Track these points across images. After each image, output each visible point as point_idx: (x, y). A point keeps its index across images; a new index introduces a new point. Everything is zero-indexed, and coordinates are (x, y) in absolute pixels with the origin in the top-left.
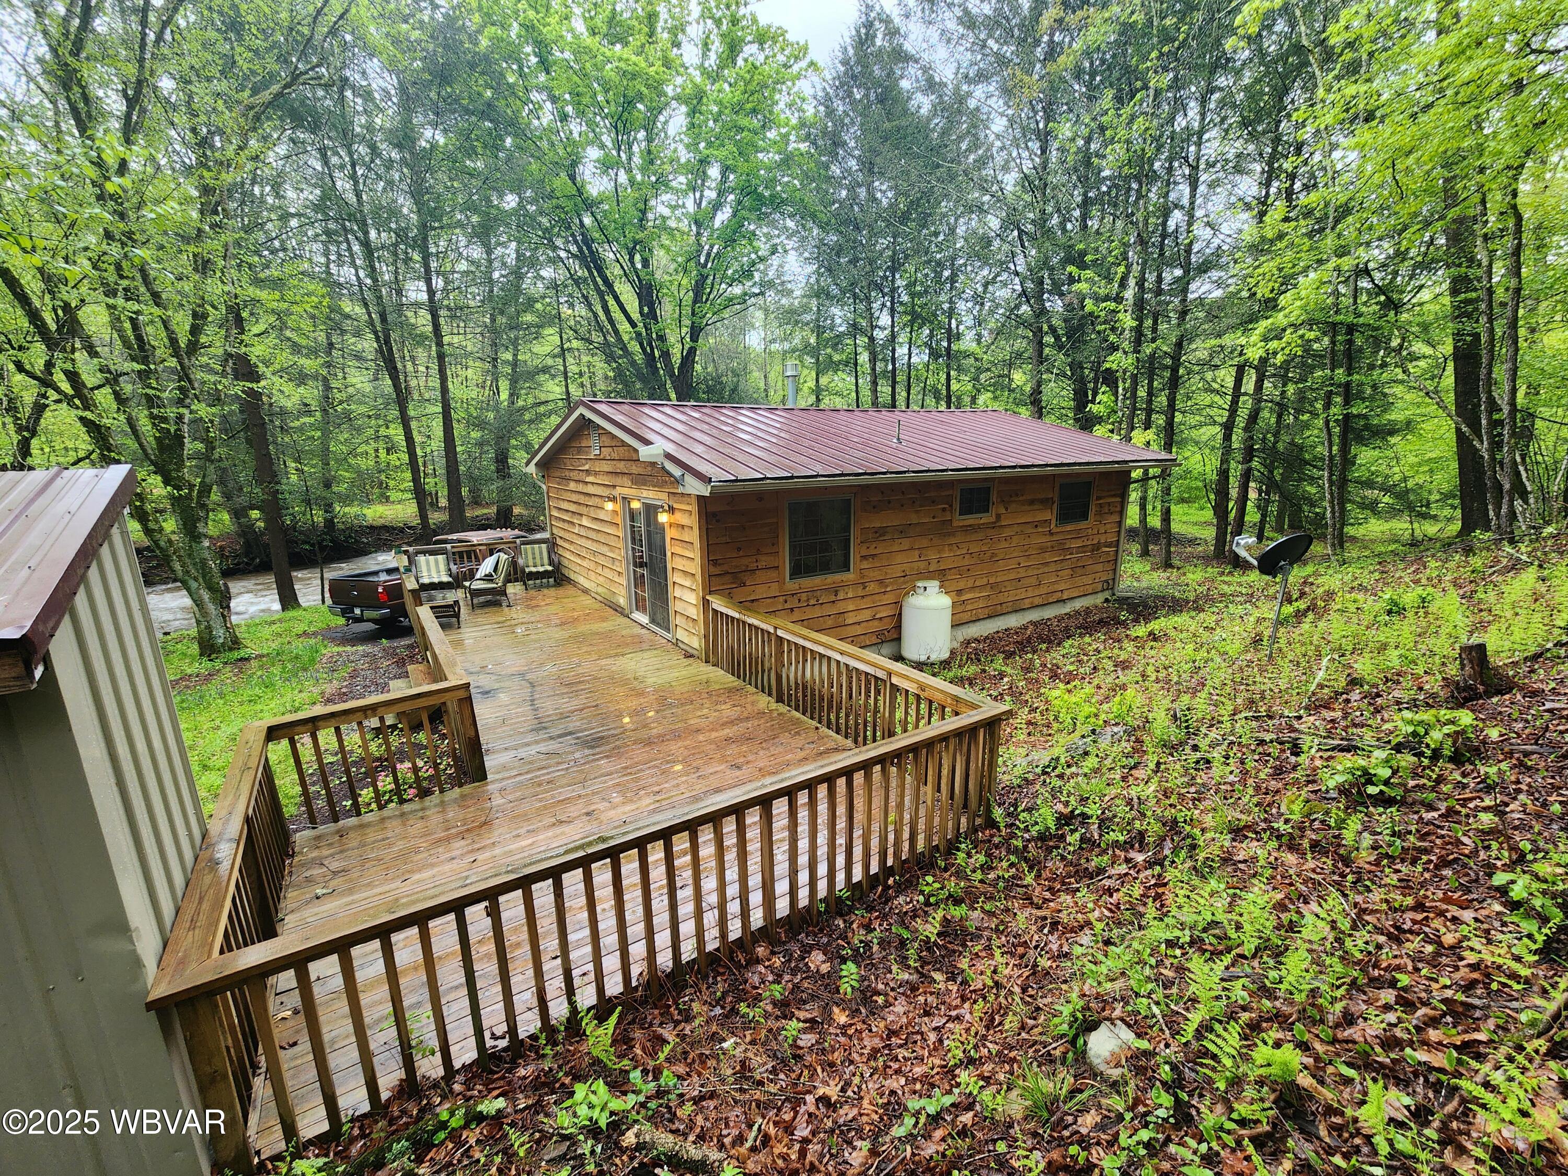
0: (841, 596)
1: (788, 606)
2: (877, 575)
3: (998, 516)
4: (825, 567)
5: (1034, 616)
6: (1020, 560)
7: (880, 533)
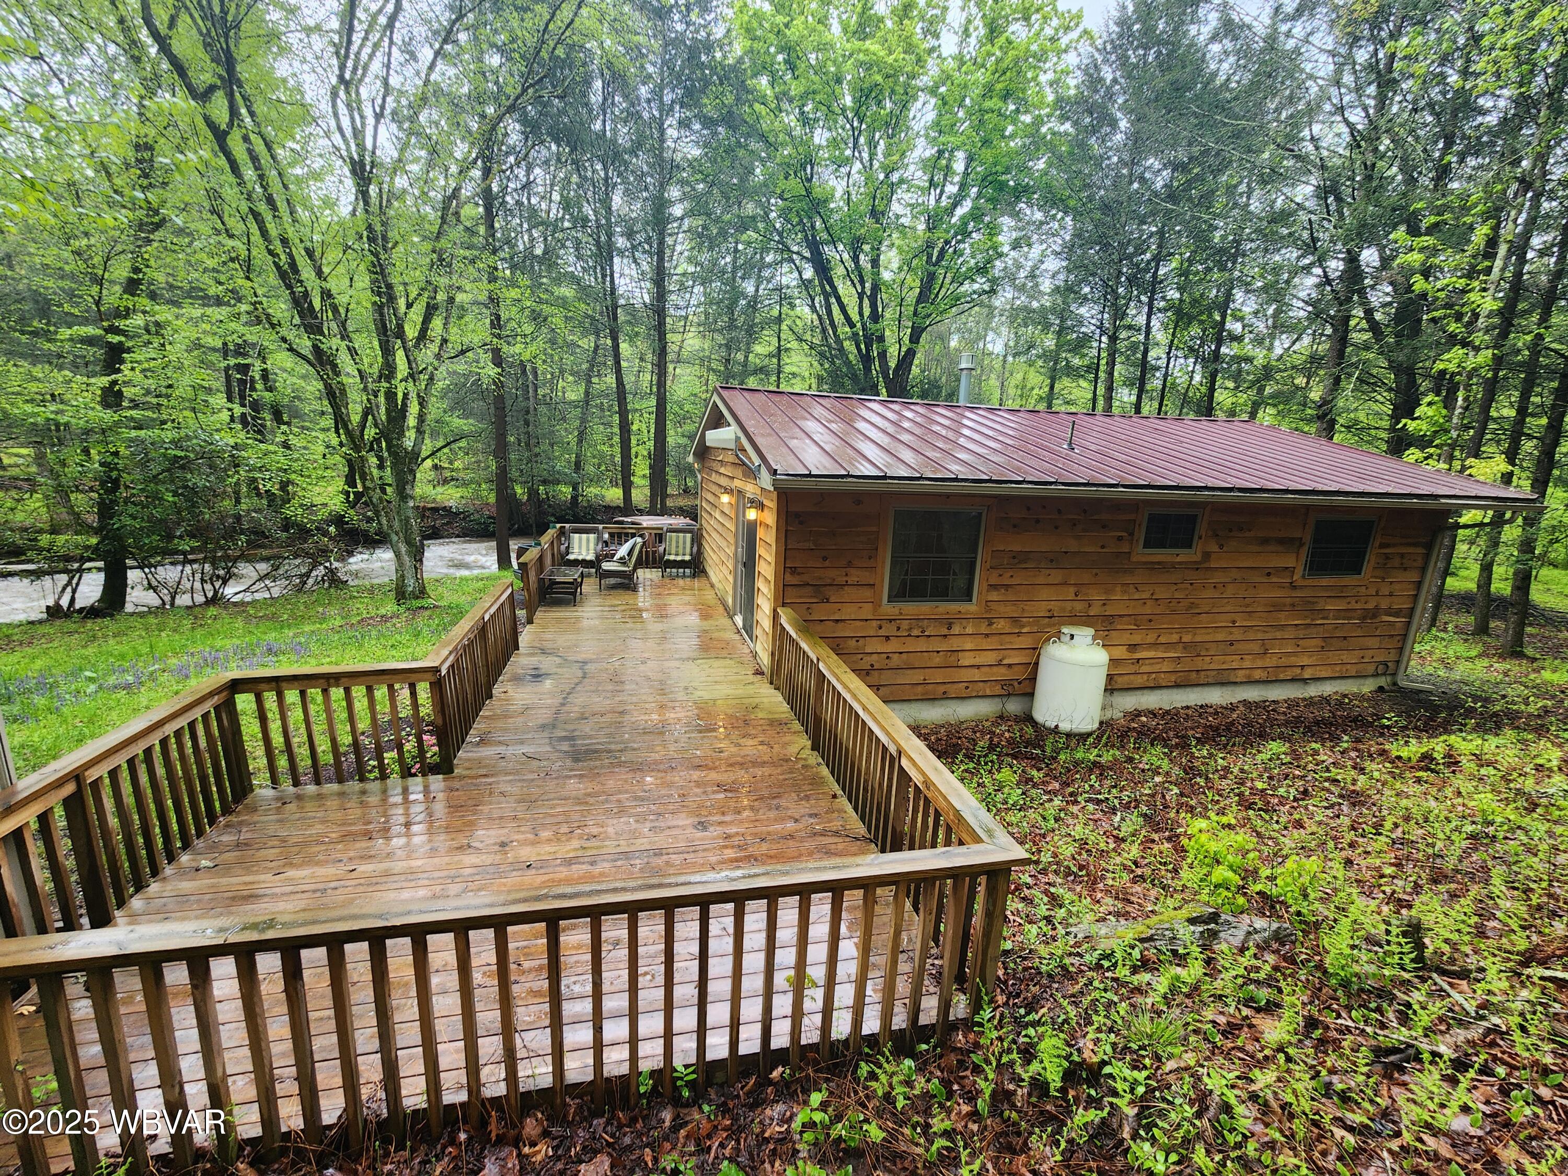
0: (956, 630)
1: (882, 632)
2: (1010, 610)
3: (1207, 556)
4: (942, 593)
5: (1253, 694)
6: (1236, 617)
7: (1019, 560)
